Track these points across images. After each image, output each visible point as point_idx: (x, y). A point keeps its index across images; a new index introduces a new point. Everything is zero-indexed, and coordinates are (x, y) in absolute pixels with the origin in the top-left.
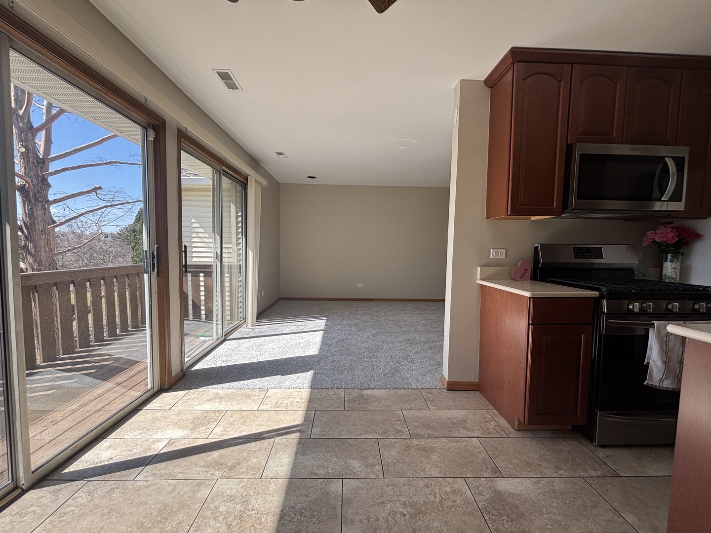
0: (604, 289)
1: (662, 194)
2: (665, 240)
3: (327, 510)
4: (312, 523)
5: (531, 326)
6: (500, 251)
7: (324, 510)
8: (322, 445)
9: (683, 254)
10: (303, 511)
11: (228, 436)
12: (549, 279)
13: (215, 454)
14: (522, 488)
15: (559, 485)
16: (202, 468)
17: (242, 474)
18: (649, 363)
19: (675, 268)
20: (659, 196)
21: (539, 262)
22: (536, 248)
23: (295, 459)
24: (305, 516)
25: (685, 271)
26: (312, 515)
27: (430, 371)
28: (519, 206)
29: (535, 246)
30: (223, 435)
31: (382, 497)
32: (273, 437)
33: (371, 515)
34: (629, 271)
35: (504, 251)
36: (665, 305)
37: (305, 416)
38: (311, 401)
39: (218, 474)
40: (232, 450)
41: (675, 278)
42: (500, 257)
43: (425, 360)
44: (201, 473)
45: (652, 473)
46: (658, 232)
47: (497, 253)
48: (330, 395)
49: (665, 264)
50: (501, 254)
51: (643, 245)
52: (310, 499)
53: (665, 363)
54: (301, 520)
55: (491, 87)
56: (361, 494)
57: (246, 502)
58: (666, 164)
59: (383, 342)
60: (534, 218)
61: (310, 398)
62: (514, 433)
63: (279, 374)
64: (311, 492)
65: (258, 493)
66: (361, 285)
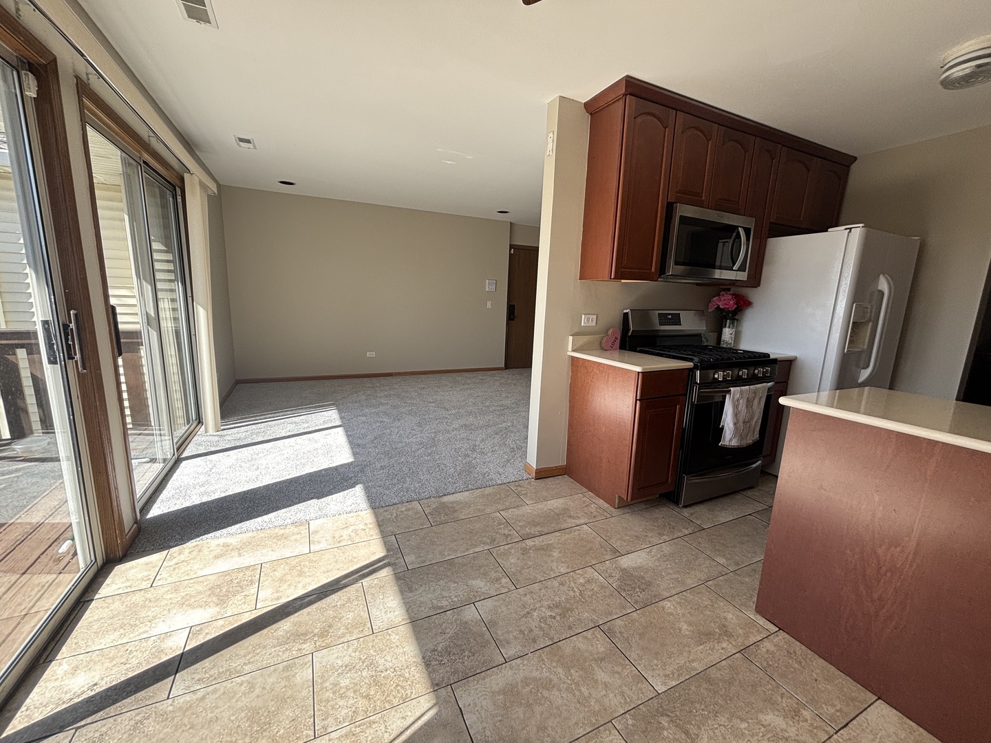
0: (696, 359)
1: (734, 264)
2: (727, 307)
3: (474, 640)
4: (466, 658)
5: (638, 401)
6: (591, 317)
7: (472, 640)
8: (427, 574)
9: (737, 320)
10: (449, 649)
11: (288, 597)
12: (638, 349)
13: (285, 625)
14: (641, 561)
15: (666, 549)
16: (278, 648)
17: (343, 635)
18: (723, 426)
19: (731, 334)
20: (731, 265)
21: (629, 329)
22: (626, 315)
23: (403, 599)
24: (454, 654)
25: (737, 336)
26: (461, 650)
27: (508, 461)
28: (622, 268)
29: (625, 311)
30: (278, 598)
31: (524, 607)
32: (356, 581)
33: (523, 629)
34: (698, 336)
35: (595, 317)
36: (737, 372)
37: (385, 545)
38: (381, 524)
39: (308, 647)
40: (309, 613)
41: (731, 343)
42: (591, 324)
43: (497, 448)
44: (281, 653)
45: (723, 520)
46: (723, 298)
47: (588, 320)
48: (402, 512)
49: (724, 330)
50: (592, 320)
51: (710, 311)
52: (449, 635)
53: (735, 424)
54: (452, 659)
55: (591, 114)
56: (502, 612)
57: (372, 665)
58: (738, 236)
59: (435, 433)
60: (623, 281)
61: (377, 521)
62: (615, 512)
63: (312, 498)
64: (446, 628)
65: (382, 651)
66: (373, 354)
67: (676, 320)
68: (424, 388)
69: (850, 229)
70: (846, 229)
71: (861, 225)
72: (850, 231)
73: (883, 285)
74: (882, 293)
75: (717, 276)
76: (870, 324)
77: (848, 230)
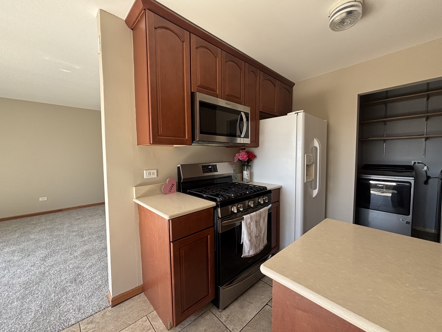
0: (218, 199)
1: (241, 134)
2: (243, 159)
5: (171, 243)
6: (152, 171)
9: (250, 166)
12: (188, 191)
18: (243, 242)
19: (248, 174)
20: (240, 135)
21: (181, 178)
22: (179, 168)
25: (251, 175)
29: (178, 166)
34: (230, 177)
35: (155, 171)
36: (247, 203)
41: (248, 180)
42: (152, 176)
46: (241, 154)
47: (150, 174)
49: (244, 172)
50: (153, 174)
51: (235, 162)
53: (250, 240)
55: (132, 29)
58: (241, 116)
60: (175, 146)
66: (45, 199)
67: (215, 169)
68: (79, 219)
69: (298, 113)
70: (295, 113)
71: (302, 111)
72: (298, 115)
73: (316, 144)
74: (316, 148)
75: (238, 142)
76: (314, 165)
77: (297, 114)
